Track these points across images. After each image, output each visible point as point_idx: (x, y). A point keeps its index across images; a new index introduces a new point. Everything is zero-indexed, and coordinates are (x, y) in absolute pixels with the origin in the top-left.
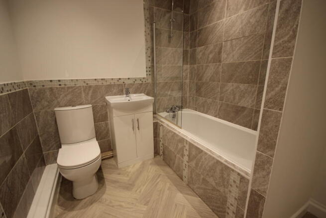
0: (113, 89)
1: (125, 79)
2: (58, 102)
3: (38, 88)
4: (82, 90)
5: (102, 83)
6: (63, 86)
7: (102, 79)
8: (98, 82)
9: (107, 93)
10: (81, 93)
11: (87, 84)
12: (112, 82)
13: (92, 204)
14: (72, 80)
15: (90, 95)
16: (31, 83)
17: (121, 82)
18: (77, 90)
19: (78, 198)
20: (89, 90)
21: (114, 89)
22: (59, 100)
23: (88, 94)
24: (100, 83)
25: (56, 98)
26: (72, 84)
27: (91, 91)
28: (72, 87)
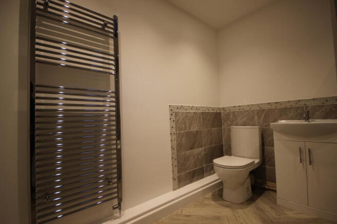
0: (288, 113)
1: (308, 100)
2: (237, 123)
3: (227, 111)
4: (256, 113)
5: (276, 107)
6: (242, 110)
7: (276, 103)
8: (271, 105)
9: (280, 116)
10: (254, 116)
11: (261, 108)
12: (288, 106)
13: (227, 207)
14: (248, 105)
15: (262, 118)
16: (223, 109)
17: (302, 104)
18: (251, 113)
19: (224, 198)
20: (262, 113)
21: (290, 112)
22: (238, 120)
23: (260, 117)
24: (273, 107)
25: (237, 119)
26: (248, 109)
27: (263, 115)
28: (248, 111)
